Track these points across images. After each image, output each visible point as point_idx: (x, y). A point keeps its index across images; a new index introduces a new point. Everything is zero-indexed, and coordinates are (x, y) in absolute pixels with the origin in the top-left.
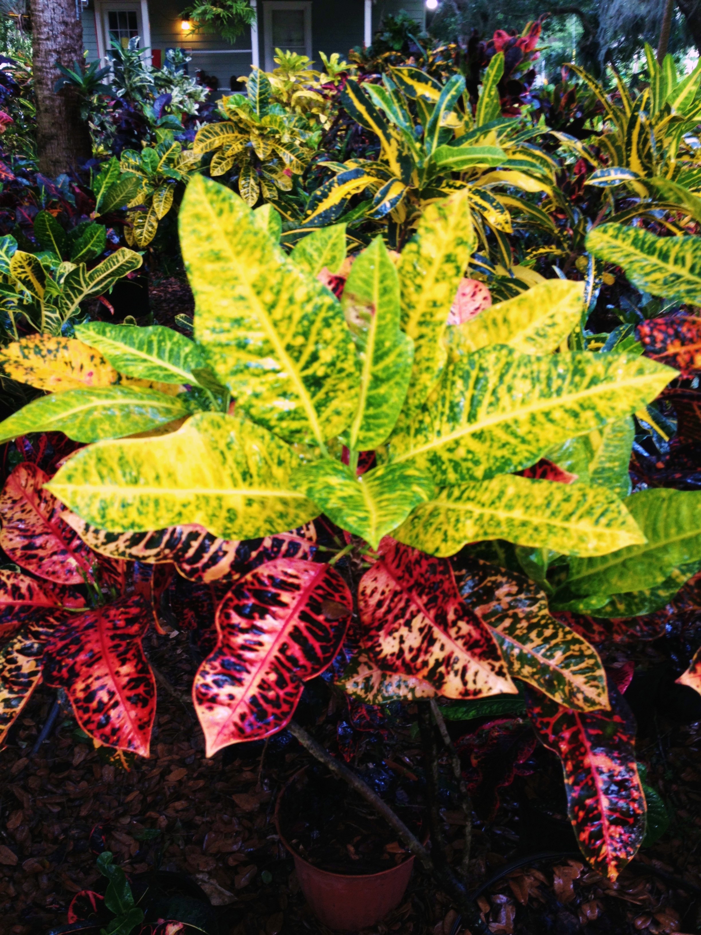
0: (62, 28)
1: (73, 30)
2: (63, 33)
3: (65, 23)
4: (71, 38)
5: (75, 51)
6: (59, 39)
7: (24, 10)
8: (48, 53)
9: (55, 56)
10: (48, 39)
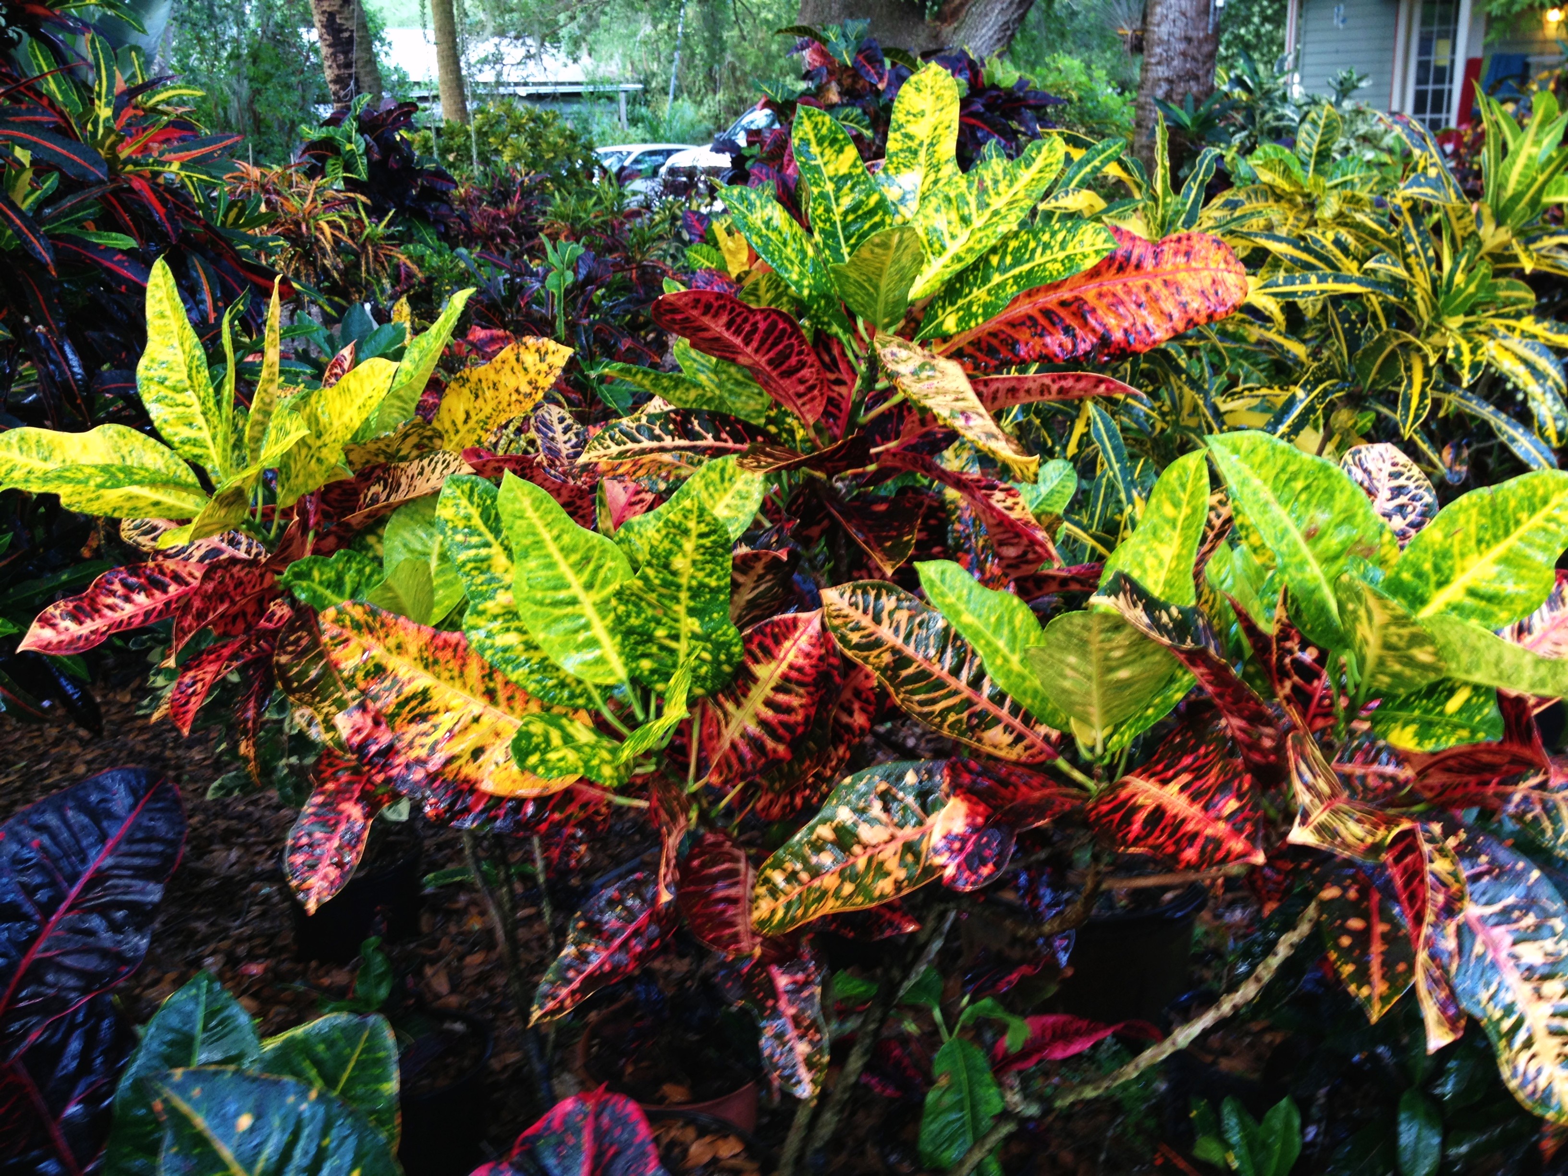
0: (1182, 46)
1: (1199, 48)
2: (1184, 54)
3: (1188, 40)
4: (1194, 59)
5: (1196, 78)
6: (1175, 63)
7: (1139, 24)
8: (1157, 82)
9: (1165, 86)
10: (1159, 63)
